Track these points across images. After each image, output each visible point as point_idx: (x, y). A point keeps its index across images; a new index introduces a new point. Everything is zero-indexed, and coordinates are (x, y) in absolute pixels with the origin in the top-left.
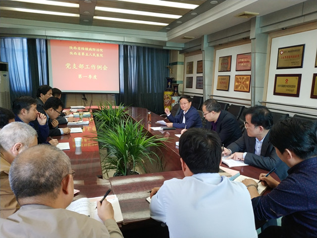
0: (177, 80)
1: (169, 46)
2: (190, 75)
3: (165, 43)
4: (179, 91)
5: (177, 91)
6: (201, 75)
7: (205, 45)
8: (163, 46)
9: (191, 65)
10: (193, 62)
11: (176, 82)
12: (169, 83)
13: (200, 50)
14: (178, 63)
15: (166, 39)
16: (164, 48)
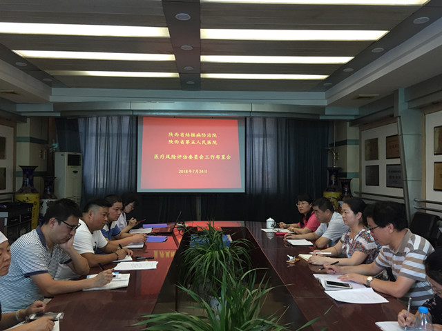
0: (348, 172)
1: (330, 114)
2: (374, 163)
3: (322, 109)
4: (352, 192)
5: (349, 191)
6: (397, 161)
7: (402, 106)
8: (319, 115)
9: (373, 144)
10: (377, 139)
11: (345, 174)
12: (333, 178)
13: (393, 116)
14: (348, 143)
15: (325, 103)
16: (321, 118)
